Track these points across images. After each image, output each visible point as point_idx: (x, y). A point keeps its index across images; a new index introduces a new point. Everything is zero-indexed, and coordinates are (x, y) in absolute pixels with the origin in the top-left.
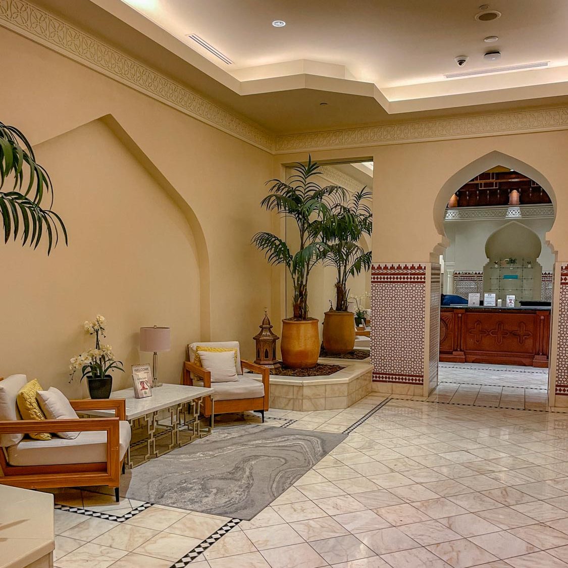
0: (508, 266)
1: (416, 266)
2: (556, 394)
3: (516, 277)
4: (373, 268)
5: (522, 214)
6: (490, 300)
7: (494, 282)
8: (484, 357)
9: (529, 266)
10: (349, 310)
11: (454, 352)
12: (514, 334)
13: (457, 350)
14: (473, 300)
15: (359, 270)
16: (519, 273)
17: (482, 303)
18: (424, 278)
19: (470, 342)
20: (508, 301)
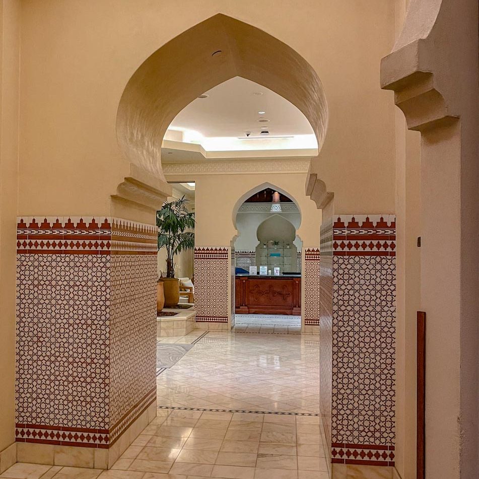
0: (273, 247)
1: (222, 249)
2: (305, 325)
3: (279, 255)
4: (196, 250)
5: (282, 209)
6: (264, 271)
7: (264, 258)
8: (261, 310)
9: (288, 247)
10: (175, 277)
11: (241, 307)
12: (280, 294)
13: (242, 306)
14: (253, 271)
15: (180, 250)
16: (281, 252)
17: (258, 273)
18: (227, 256)
19: (251, 299)
20: (275, 271)
